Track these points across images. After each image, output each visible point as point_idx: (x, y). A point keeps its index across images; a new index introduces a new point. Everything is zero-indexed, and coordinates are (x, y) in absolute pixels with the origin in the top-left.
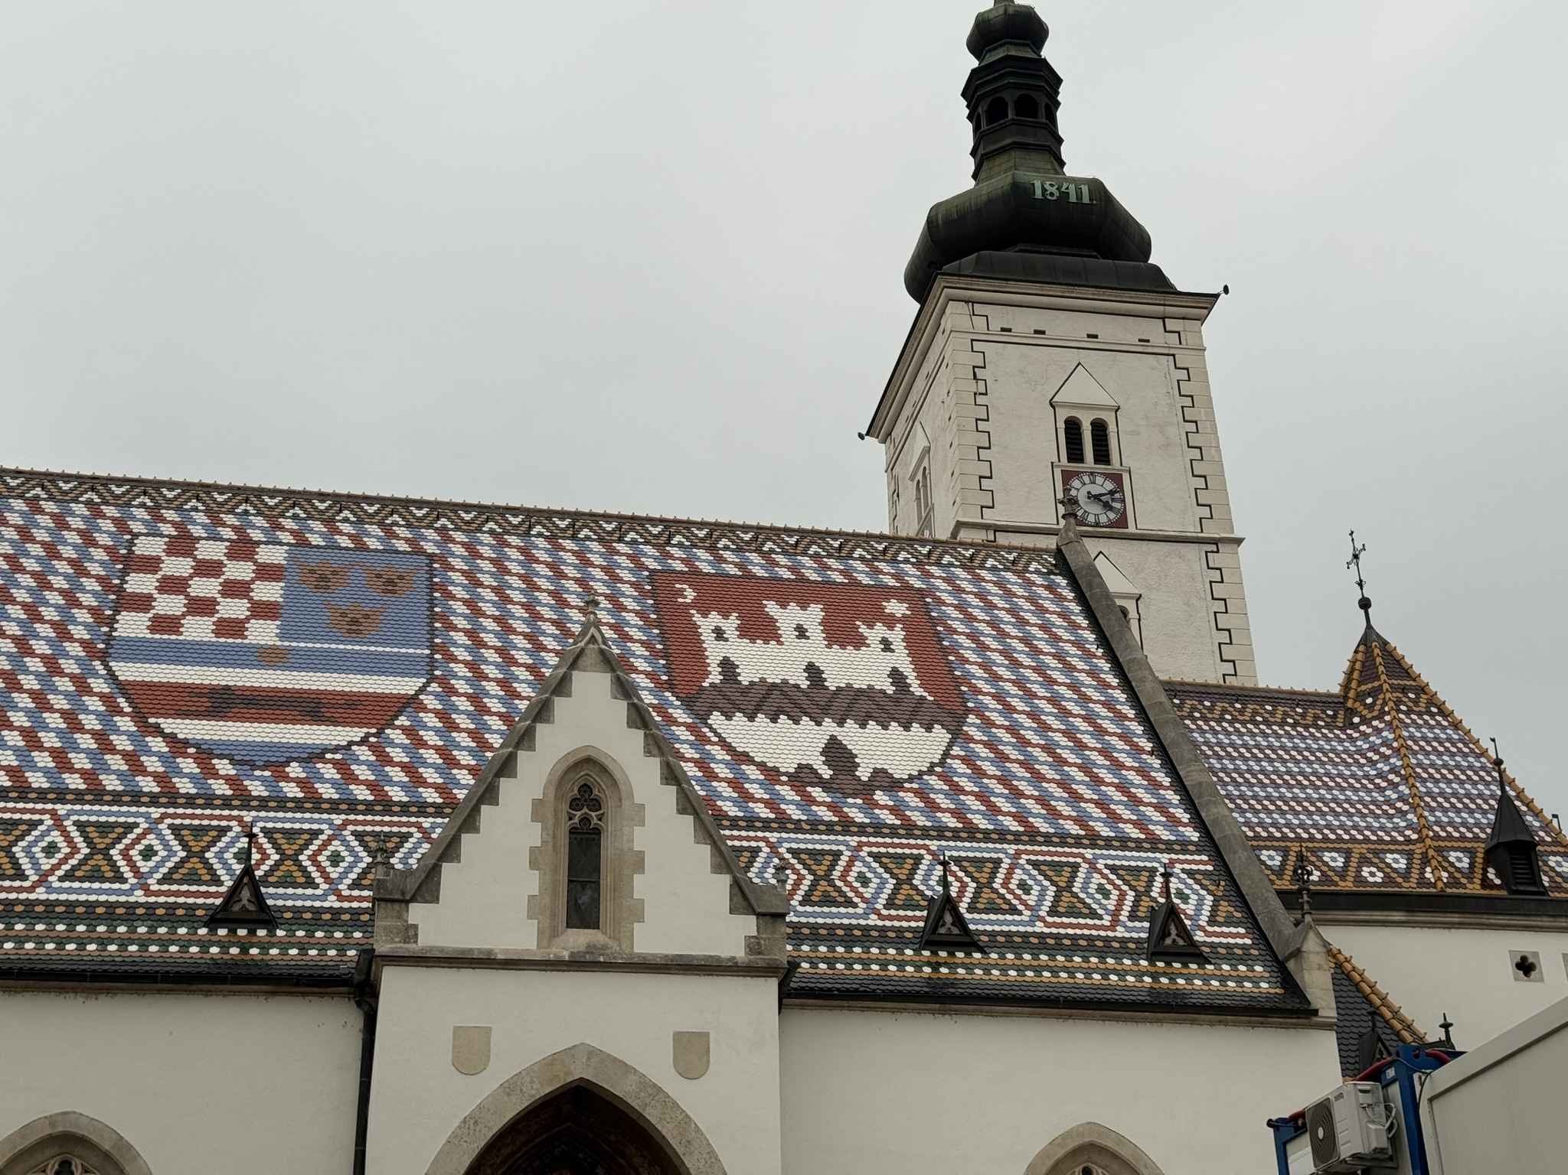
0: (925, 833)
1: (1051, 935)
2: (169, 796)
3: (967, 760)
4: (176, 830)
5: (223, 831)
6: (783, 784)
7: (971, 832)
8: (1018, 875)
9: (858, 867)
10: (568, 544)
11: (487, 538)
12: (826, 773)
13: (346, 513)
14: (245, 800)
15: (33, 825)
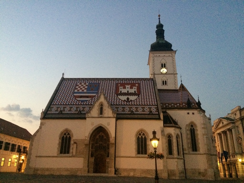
1: (141, 113)
3: (139, 99)
4: (76, 107)
6: (123, 101)
8: (140, 108)
9: (127, 108)
10: (110, 81)
12: (126, 100)
13: (94, 80)
15: (66, 107)
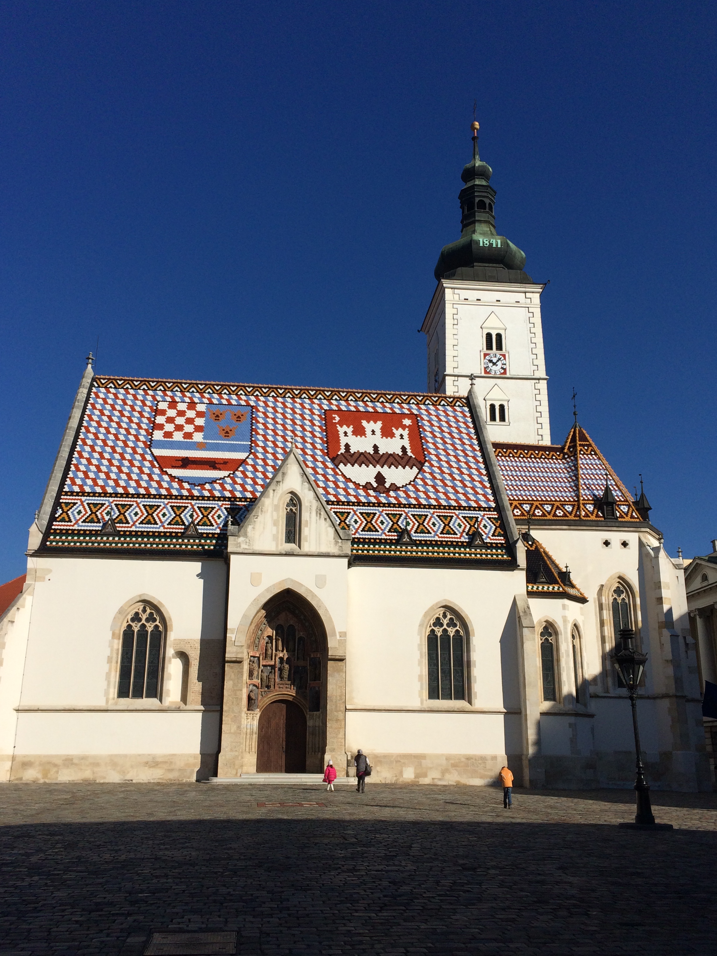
0: (405, 506)
1: (440, 541)
2: (170, 496)
3: (422, 480)
4: (172, 507)
5: (186, 507)
6: (360, 489)
7: (420, 506)
8: (433, 520)
9: (381, 518)
11: (271, 399)
12: (375, 485)
13: (225, 391)
14: (192, 497)
15: (131, 506)
